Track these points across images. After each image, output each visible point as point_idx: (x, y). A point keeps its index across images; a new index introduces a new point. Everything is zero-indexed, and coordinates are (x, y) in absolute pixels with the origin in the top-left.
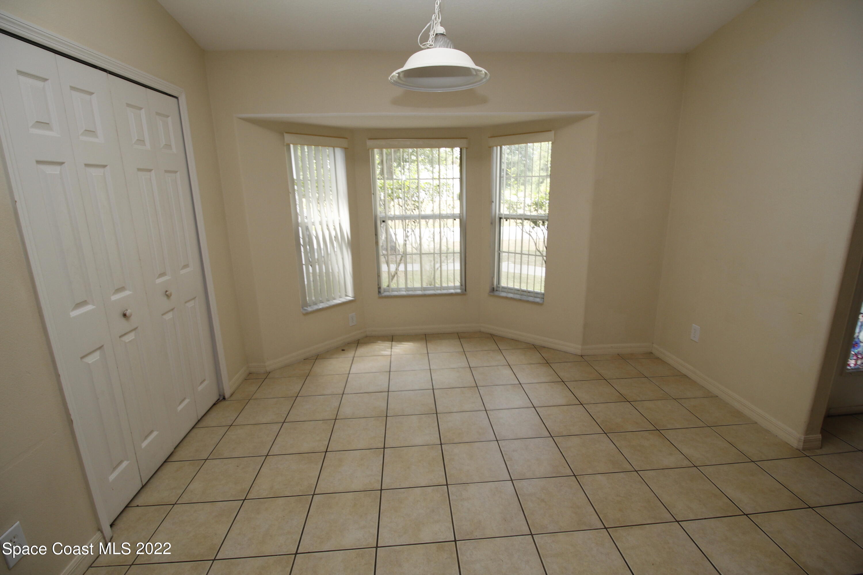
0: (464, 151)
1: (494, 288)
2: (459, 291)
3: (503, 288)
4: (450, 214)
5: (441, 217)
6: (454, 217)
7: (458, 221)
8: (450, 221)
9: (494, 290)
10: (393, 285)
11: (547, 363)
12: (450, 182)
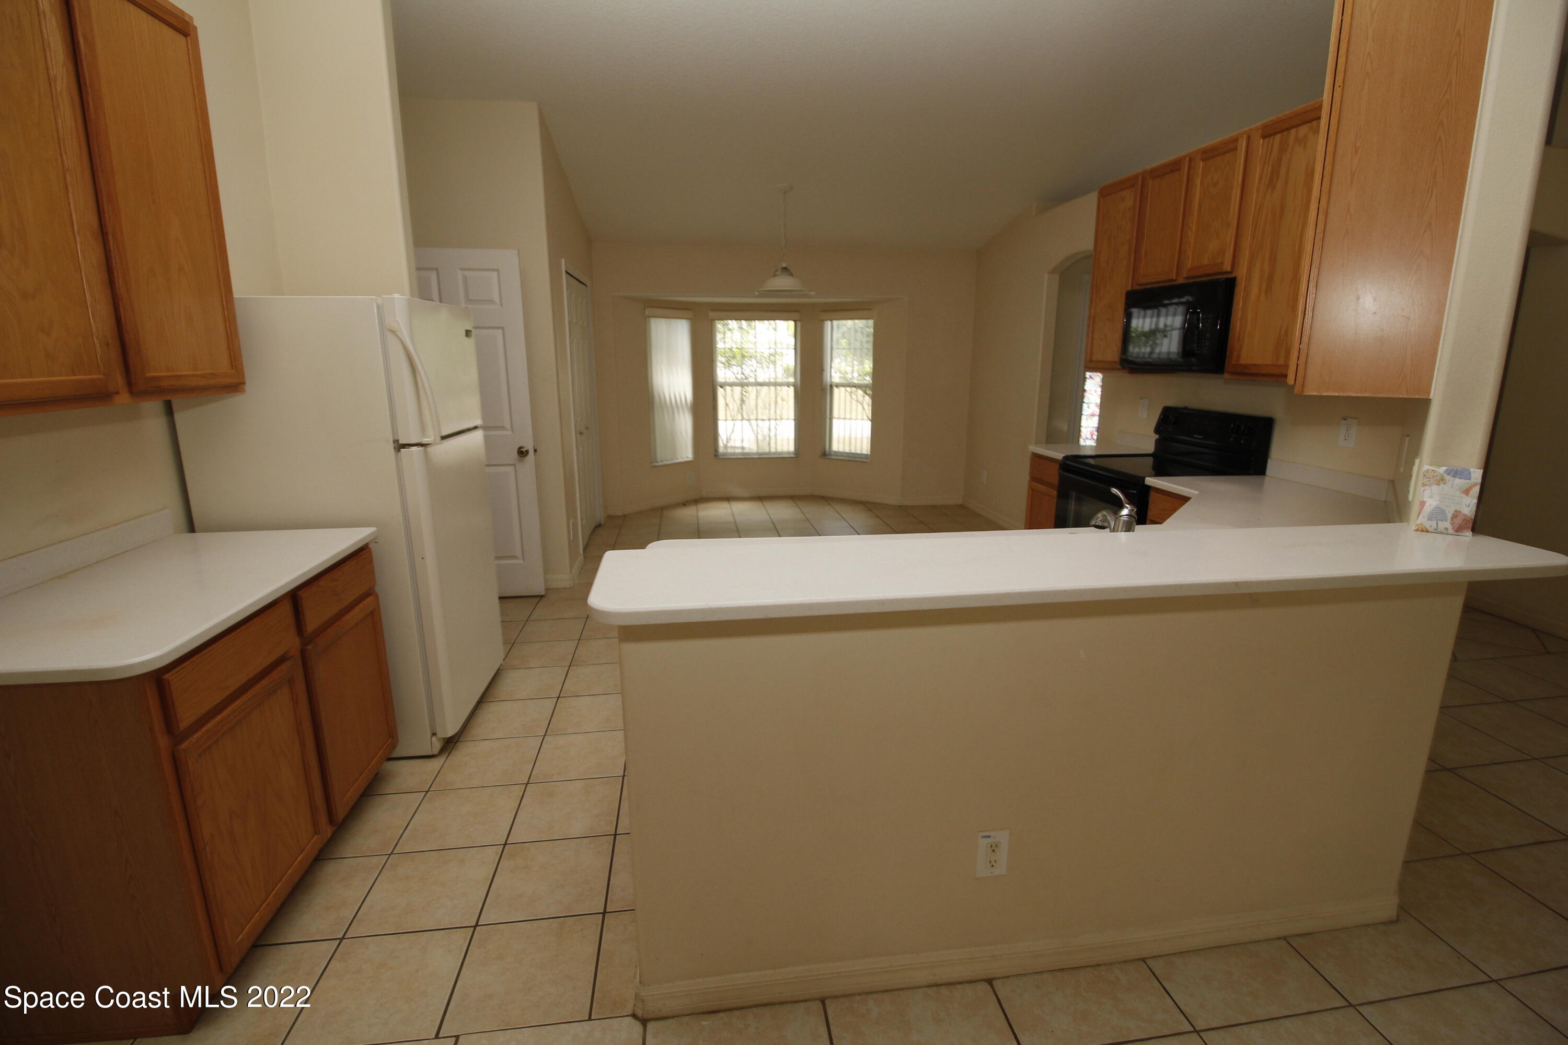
0: (799, 323)
1: (825, 452)
2: (793, 456)
3: (835, 452)
4: (786, 382)
5: (776, 384)
6: (788, 385)
7: (792, 389)
8: (785, 388)
9: (826, 454)
10: (731, 444)
11: (869, 510)
12: (785, 351)
